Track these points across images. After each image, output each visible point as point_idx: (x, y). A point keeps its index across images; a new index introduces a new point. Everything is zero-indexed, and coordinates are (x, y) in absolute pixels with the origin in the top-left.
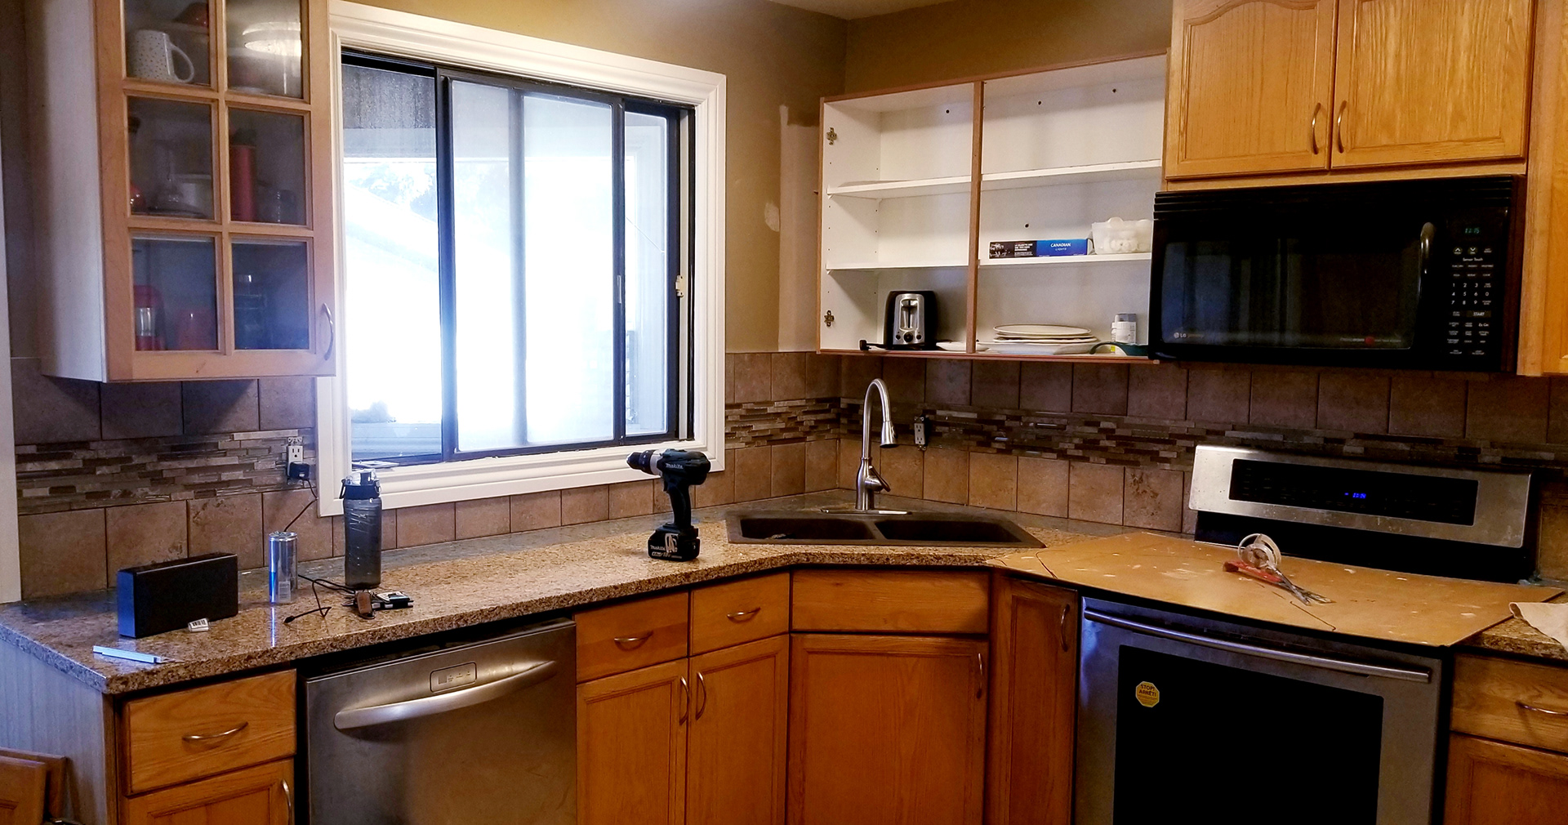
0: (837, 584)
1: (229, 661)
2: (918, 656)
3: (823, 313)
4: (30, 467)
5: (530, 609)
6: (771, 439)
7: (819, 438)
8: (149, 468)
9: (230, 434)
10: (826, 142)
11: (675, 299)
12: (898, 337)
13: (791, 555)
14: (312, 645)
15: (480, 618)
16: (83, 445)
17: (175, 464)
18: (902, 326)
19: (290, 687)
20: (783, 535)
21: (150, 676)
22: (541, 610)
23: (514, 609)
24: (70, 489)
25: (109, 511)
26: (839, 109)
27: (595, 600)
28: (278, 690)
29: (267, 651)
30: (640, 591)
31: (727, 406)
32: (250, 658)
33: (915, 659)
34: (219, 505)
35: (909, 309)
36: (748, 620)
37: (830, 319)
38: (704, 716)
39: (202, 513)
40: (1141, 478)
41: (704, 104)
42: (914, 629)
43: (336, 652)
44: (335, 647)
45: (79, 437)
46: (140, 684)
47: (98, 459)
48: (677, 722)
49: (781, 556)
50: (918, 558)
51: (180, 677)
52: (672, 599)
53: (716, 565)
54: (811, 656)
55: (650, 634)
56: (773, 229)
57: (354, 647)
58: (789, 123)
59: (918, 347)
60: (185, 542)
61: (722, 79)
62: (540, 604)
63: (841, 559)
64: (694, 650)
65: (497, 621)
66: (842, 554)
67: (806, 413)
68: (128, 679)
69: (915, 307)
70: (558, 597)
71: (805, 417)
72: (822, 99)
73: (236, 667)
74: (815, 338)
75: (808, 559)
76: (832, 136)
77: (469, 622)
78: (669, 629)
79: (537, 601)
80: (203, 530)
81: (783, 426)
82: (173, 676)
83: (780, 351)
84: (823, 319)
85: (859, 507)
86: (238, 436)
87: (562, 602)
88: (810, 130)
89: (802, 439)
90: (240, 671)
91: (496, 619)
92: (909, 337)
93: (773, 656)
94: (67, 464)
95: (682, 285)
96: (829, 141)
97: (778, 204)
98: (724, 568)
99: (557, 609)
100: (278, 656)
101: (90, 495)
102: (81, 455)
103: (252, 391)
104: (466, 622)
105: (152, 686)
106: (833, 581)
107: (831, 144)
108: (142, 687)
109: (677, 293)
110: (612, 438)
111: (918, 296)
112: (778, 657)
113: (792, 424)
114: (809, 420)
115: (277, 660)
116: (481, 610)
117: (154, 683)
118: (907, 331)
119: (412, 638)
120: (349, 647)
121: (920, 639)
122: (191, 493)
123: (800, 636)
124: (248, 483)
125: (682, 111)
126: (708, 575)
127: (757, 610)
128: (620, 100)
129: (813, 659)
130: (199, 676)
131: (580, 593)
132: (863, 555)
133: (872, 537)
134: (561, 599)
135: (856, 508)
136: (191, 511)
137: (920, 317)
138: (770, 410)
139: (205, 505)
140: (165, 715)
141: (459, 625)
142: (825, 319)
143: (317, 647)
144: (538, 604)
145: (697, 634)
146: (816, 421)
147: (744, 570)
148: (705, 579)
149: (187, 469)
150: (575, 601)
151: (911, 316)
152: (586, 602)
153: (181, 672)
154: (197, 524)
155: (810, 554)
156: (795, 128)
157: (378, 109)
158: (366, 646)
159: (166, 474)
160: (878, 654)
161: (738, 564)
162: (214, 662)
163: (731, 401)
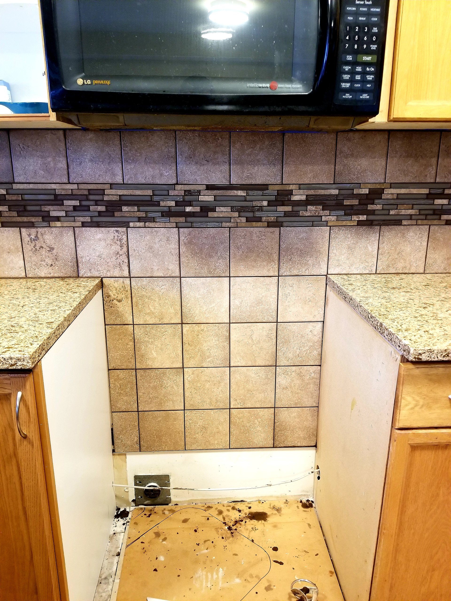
40: (36, 236)
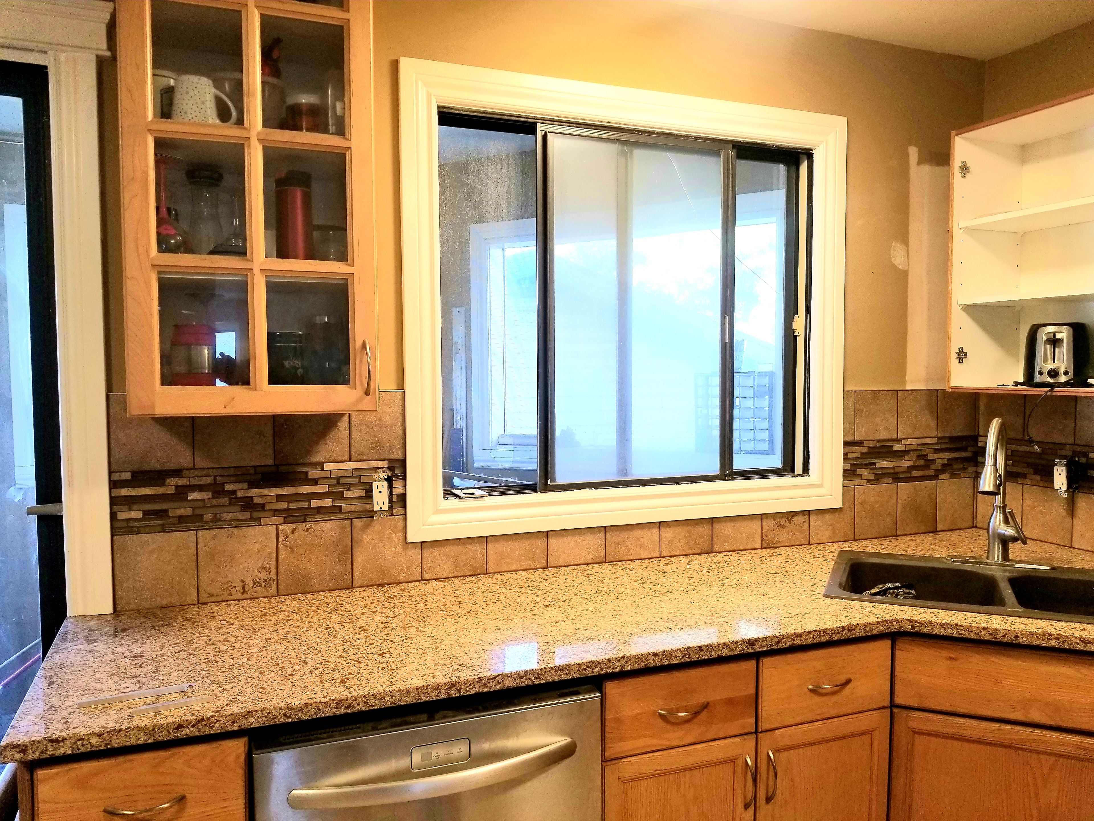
0: (951, 658)
1: (154, 730)
2: (1059, 756)
3: (955, 350)
4: (124, 492)
5: (542, 677)
6: (897, 477)
7: (953, 476)
8: (240, 494)
9: (321, 465)
10: (957, 175)
11: (792, 339)
12: (1041, 373)
13: (891, 621)
14: (259, 714)
15: (477, 686)
16: (177, 473)
17: (265, 491)
18: (1045, 361)
19: (238, 757)
20: (898, 585)
21: (55, 744)
22: (557, 679)
23: (522, 678)
24: (162, 514)
25: (200, 533)
26: (971, 140)
27: (629, 668)
28: (222, 761)
29: (203, 720)
30: (688, 660)
31: (846, 444)
32: (180, 726)
33: (1053, 759)
34: (307, 530)
35: (1054, 342)
36: (834, 693)
37: (962, 355)
38: (779, 798)
39: (291, 537)
41: (821, 146)
42: (1052, 723)
43: (291, 722)
44: (289, 717)
45: (171, 466)
46: (42, 752)
47: (190, 486)
48: (740, 806)
49: (878, 623)
50: (1057, 639)
51: (92, 746)
52: (734, 667)
53: (791, 631)
54: (917, 736)
55: (706, 706)
56: (900, 267)
57: (315, 717)
58: (919, 163)
59: (1066, 384)
60: (274, 563)
61: (842, 121)
62: (556, 671)
63: (955, 631)
64: (764, 725)
65: (499, 691)
66: (956, 625)
67: (937, 451)
68: (26, 746)
69: (1061, 340)
70: (580, 665)
71: (935, 456)
72: (953, 133)
73: (163, 736)
74: (945, 376)
75: (913, 627)
76: (965, 169)
77: (463, 691)
78: (730, 702)
79: (552, 668)
80: (292, 552)
81: (910, 463)
82: (83, 745)
83: (907, 388)
84: (954, 356)
85: (991, 557)
86: (327, 466)
87: (585, 670)
88: (939, 170)
89: (935, 477)
90: (168, 741)
91: (497, 688)
92: (1054, 373)
93: (870, 732)
94: (160, 490)
95: (798, 325)
96: (961, 175)
97: (906, 244)
98: (801, 635)
99: (577, 679)
100: (217, 725)
101: (181, 519)
102: (173, 482)
103: (343, 424)
104: (459, 691)
105: (57, 754)
106: (945, 653)
107: (964, 177)
108: (44, 756)
109: (794, 332)
110: (718, 473)
111: (1065, 328)
112: (876, 734)
113: (922, 462)
114: (941, 458)
115: (216, 728)
116: (479, 678)
117: (60, 752)
118: (1052, 367)
119: (388, 708)
120: (307, 718)
121: (1060, 736)
122: (281, 519)
123: (904, 713)
124: (339, 510)
125: (801, 156)
126: (779, 642)
127: (848, 682)
128: (731, 146)
129: (920, 741)
130: (116, 745)
131: (609, 660)
132: (984, 629)
133: (1001, 602)
134: (584, 667)
135: (988, 558)
136: (280, 535)
137: (1068, 351)
138: (896, 448)
139: (294, 530)
140: (81, 784)
141: (449, 695)
142: (956, 356)
143: (266, 717)
144: (553, 672)
145: (766, 707)
146: (949, 459)
147: (828, 638)
148: (775, 647)
149: (277, 496)
150: (602, 669)
151: (1057, 350)
152: (616, 670)
153: (94, 741)
154: (286, 546)
155: (916, 621)
156: (926, 169)
157: (486, 167)
158: (329, 717)
159: (256, 500)
160: (1005, 746)
161: (820, 631)
162: (136, 730)
163: (850, 438)
